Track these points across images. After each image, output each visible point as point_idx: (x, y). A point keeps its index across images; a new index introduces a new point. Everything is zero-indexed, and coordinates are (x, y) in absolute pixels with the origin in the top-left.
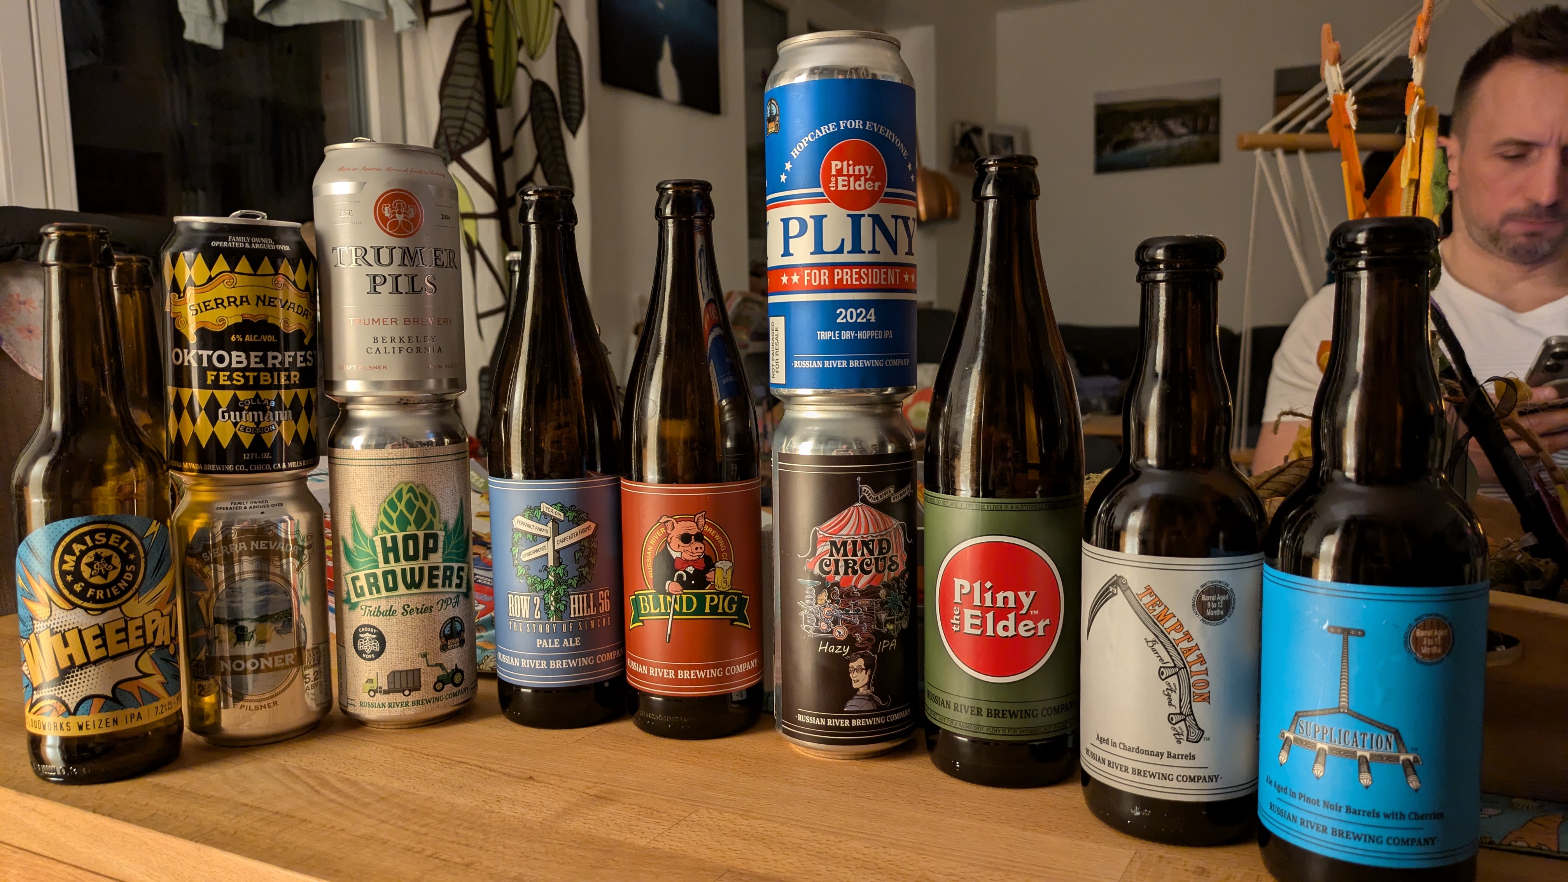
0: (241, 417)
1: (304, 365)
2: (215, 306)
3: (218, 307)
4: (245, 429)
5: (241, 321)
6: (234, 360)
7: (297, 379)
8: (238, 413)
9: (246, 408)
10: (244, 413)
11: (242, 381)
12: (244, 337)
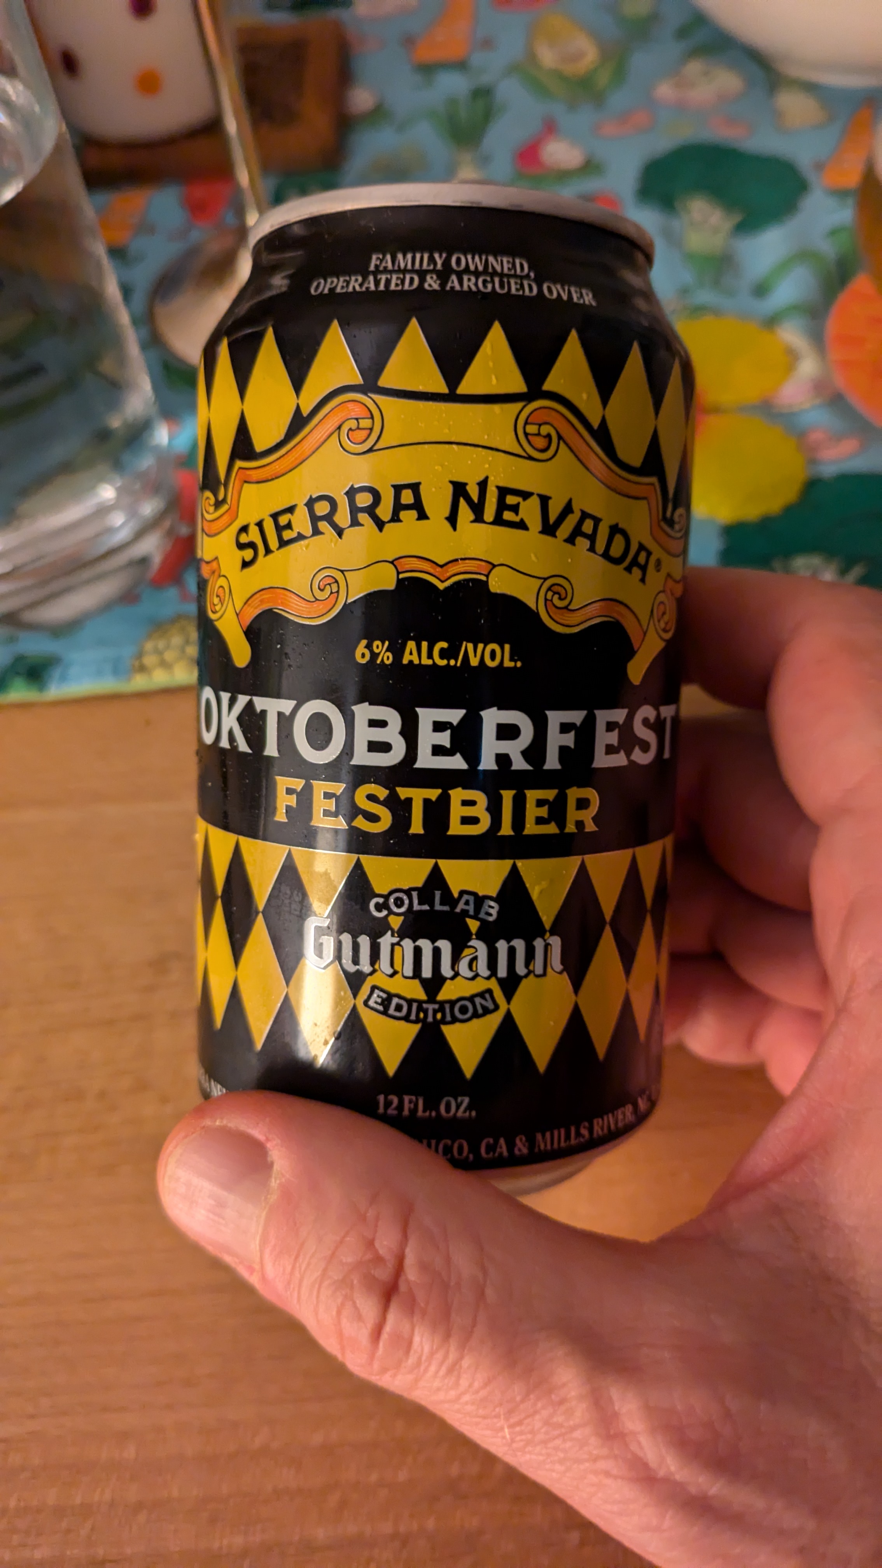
0: (375, 956)
1: (619, 760)
2: (308, 530)
3: (316, 532)
4: (386, 1003)
5: (390, 584)
6: (364, 734)
7: (587, 816)
8: (364, 941)
9: (396, 922)
10: (386, 941)
11: (386, 819)
12: (398, 651)
